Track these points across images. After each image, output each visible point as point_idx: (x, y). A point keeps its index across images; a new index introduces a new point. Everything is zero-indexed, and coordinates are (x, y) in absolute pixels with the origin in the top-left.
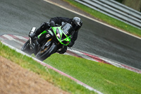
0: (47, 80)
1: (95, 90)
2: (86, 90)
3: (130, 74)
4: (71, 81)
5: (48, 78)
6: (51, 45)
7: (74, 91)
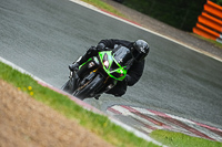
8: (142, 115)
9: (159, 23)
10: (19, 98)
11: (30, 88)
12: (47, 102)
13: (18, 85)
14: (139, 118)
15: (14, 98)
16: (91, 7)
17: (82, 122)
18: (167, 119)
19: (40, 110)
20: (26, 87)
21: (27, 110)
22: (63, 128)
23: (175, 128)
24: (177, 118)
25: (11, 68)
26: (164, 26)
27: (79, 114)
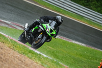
0: (9, 47)
1: (41, 54)
2: (35, 53)
3: (65, 42)
4: (25, 47)
5: (10, 45)
6: (42, 37)
7: (27, 54)
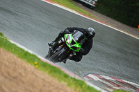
8: (106, 80)
9: (117, 22)
10: (29, 69)
11: (36, 63)
12: (47, 72)
13: (29, 61)
14: (105, 82)
15: (26, 69)
16: (74, 12)
17: (69, 85)
18: (122, 83)
19: (42, 77)
20: (33, 62)
21: (34, 77)
22: (57, 88)
23: (127, 88)
24: (129, 82)
25: (24, 50)
26: (120, 24)
27: (67, 80)
